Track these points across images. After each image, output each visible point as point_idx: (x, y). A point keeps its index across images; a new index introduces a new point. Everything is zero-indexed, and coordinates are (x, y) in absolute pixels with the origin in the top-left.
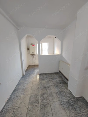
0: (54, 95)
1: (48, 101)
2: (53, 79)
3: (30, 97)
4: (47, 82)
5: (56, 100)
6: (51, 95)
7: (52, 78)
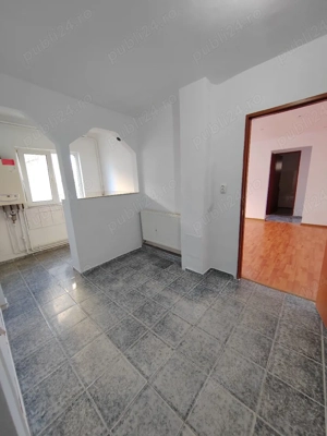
0: (167, 294)
1: (163, 310)
2: (137, 268)
3: (110, 337)
4: (128, 281)
5: (176, 299)
6: (160, 298)
7: (134, 268)
